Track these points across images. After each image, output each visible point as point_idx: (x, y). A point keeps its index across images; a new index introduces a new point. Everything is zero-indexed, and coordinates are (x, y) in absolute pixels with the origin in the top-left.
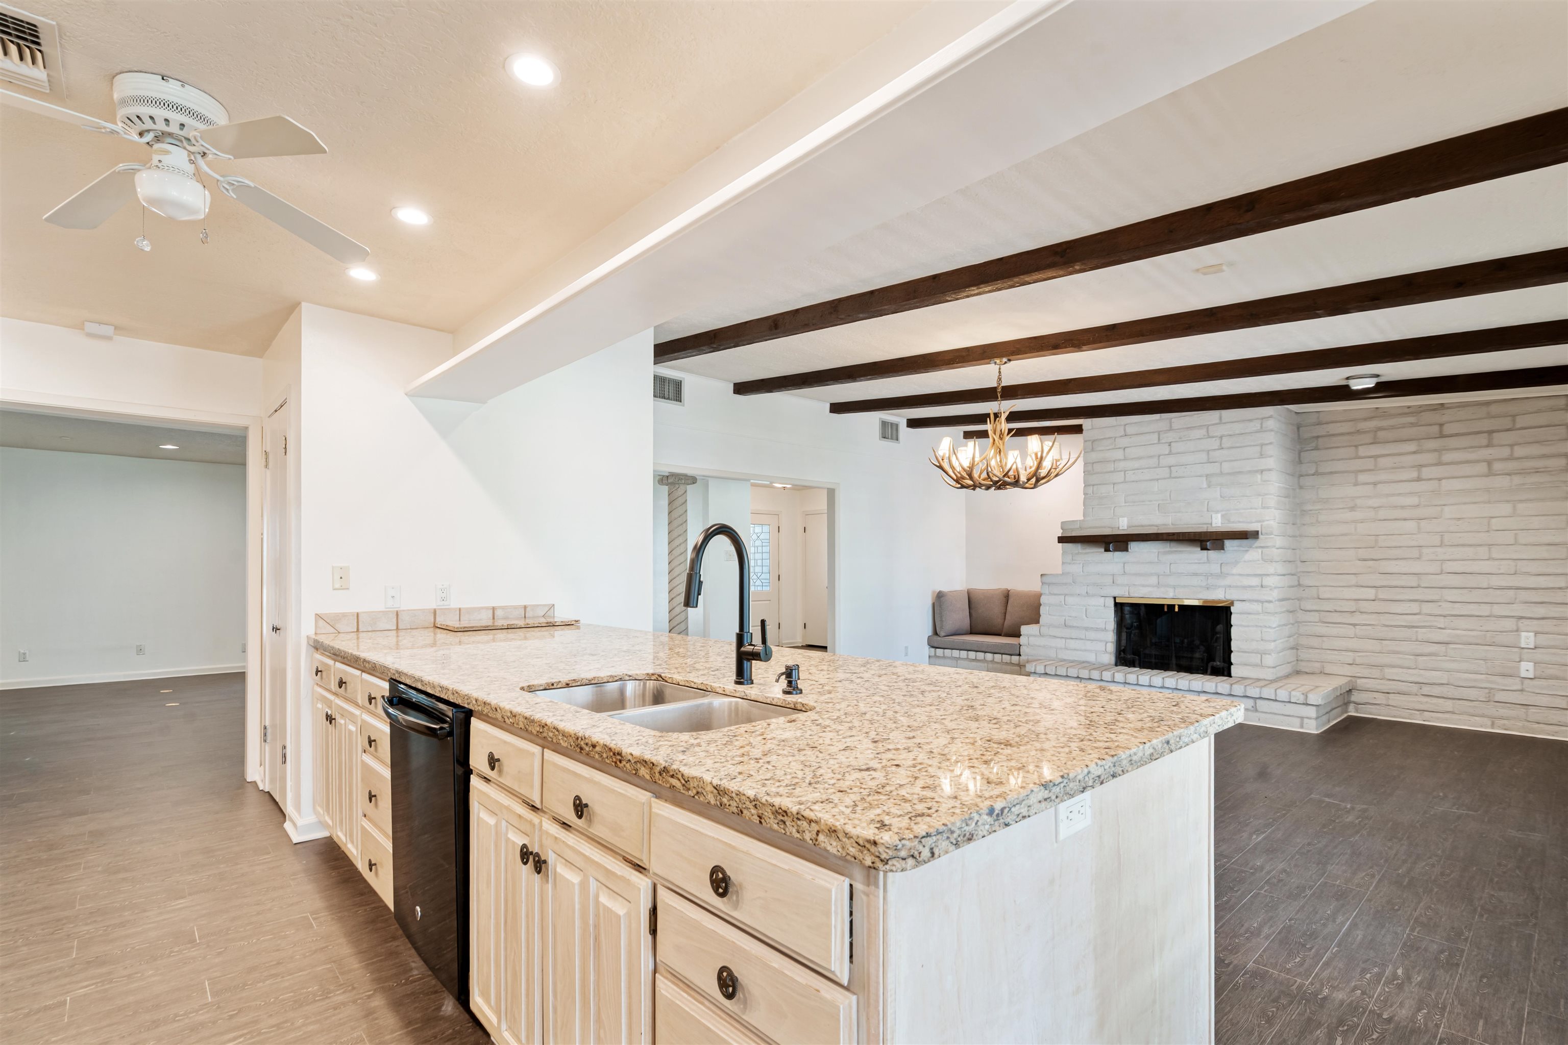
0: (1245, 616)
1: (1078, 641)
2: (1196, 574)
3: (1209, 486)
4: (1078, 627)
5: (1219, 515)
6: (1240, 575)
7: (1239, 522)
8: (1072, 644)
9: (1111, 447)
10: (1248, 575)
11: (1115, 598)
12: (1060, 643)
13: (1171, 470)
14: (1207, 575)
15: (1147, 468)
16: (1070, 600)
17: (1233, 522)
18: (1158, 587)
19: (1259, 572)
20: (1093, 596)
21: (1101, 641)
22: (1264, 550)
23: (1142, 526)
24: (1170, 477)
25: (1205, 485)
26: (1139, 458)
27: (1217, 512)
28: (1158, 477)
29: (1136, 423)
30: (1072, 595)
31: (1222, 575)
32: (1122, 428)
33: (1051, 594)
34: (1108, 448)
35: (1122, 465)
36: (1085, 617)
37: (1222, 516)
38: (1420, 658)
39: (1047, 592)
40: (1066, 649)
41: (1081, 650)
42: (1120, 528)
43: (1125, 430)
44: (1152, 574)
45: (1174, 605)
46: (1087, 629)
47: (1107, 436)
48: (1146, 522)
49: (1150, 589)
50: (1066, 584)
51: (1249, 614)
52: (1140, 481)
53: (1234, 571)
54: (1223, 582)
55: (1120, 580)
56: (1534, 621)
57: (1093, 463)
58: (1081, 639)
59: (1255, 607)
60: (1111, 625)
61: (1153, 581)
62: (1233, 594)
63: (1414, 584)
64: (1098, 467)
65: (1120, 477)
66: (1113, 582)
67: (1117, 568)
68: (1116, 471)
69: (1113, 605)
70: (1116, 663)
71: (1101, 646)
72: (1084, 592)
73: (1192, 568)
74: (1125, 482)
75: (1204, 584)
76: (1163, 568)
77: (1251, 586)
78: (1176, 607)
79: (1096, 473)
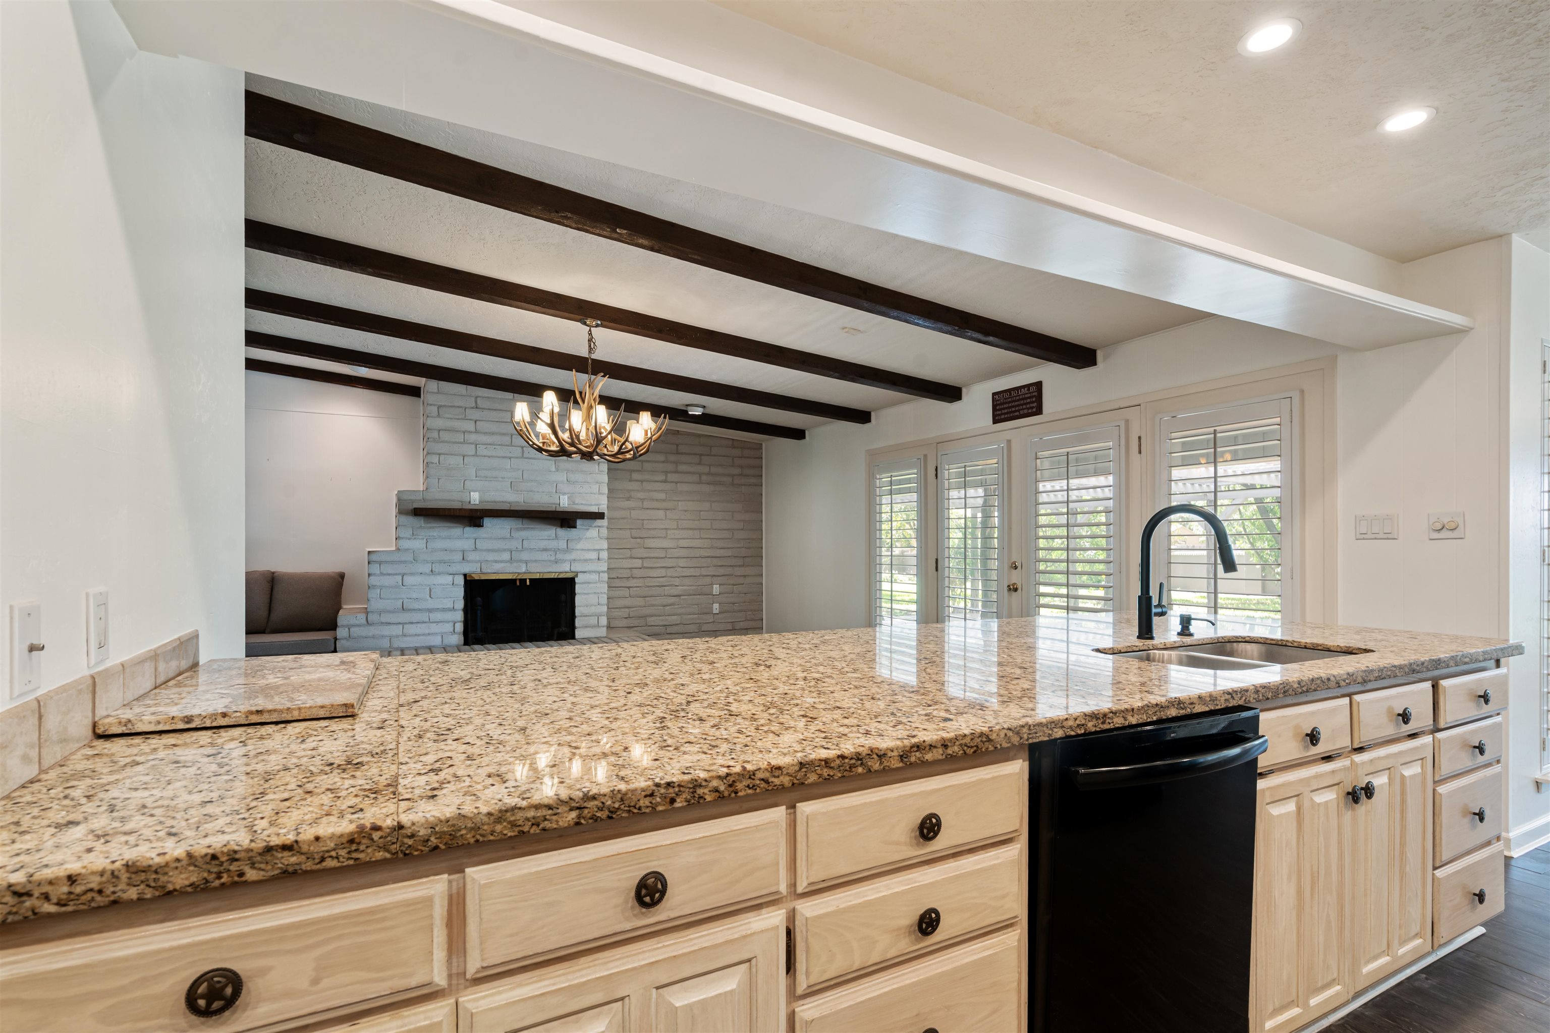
0: (586, 585)
1: (419, 625)
2: (545, 550)
3: (557, 470)
4: (420, 610)
5: (566, 497)
7: (582, 504)
9: (460, 417)
10: (589, 550)
11: (465, 575)
12: (397, 630)
13: (523, 451)
14: (556, 551)
15: (499, 445)
16: (408, 580)
17: (577, 504)
18: (511, 563)
19: (597, 547)
20: (439, 574)
21: (448, 622)
22: (600, 529)
23: (495, 502)
24: (522, 457)
25: (553, 469)
26: (493, 434)
27: (564, 494)
28: (511, 455)
29: (488, 398)
30: (412, 574)
31: (568, 550)
32: (473, 399)
33: (382, 574)
34: (457, 417)
35: (473, 437)
36: (428, 597)
37: (568, 498)
39: (378, 572)
40: (404, 635)
41: (424, 635)
42: (472, 503)
43: (476, 402)
44: (504, 550)
45: (526, 579)
46: (430, 611)
47: (456, 404)
48: (498, 499)
49: (502, 565)
50: (405, 562)
51: (589, 583)
52: (492, 456)
53: (579, 546)
54: (569, 557)
55: (471, 556)
56: (719, 578)
57: (439, 431)
58: (424, 622)
59: (594, 577)
60: (461, 604)
61: (506, 556)
62: (577, 567)
63: (663, 556)
64: (445, 436)
65: (470, 449)
66: (463, 559)
67: (467, 544)
68: (464, 442)
69: (462, 582)
70: (467, 642)
71: (448, 627)
72: (428, 570)
73: (543, 544)
74: (476, 455)
75: (553, 558)
76: (516, 544)
77: (590, 560)
78: (528, 581)
79: (443, 442)
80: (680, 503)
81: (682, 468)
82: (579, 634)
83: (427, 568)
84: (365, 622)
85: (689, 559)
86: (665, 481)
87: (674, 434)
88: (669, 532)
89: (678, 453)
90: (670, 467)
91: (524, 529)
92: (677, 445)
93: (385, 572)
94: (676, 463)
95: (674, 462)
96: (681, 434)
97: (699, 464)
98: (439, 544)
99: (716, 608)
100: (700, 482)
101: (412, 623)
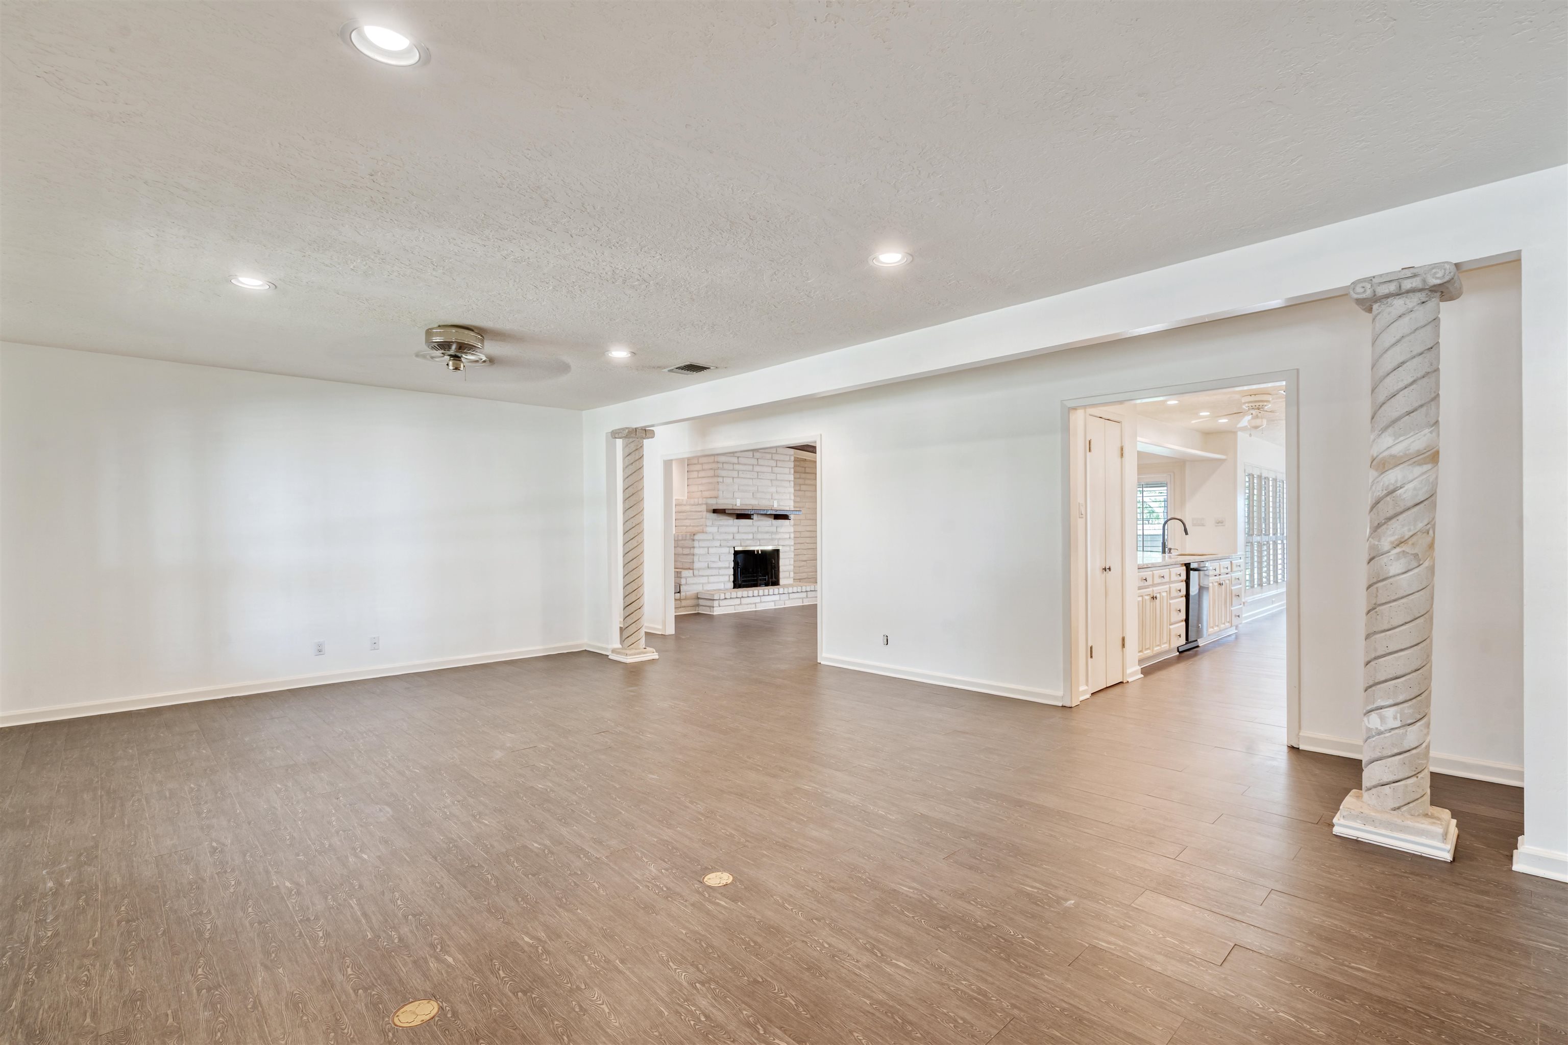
0: (784, 554)
1: (715, 577)
2: (767, 532)
3: (772, 486)
4: (716, 568)
5: (777, 502)
6: (783, 533)
7: (783, 506)
8: (712, 579)
9: (732, 455)
10: (786, 534)
11: (734, 548)
12: (706, 580)
14: (772, 533)
15: (748, 471)
16: (711, 550)
17: (780, 506)
18: (753, 541)
19: (788, 532)
20: (724, 547)
21: (726, 575)
23: (746, 505)
24: (758, 478)
25: (770, 485)
26: (745, 464)
27: (775, 499)
28: (752, 477)
30: (712, 547)
31: (777, 533)
33: (700, 547)
34: (730, 455)
35: (737, 467)
36: (719, 560)
38: (801, 568)
39: (698, 546)
40: (709, 583)
41: (719, 582)
42: (737, 505)
44: (750, 533)
45: (759, 551)
46: (720, 568)
48: (748, 503)
49: (750, 542)
50: (709, 540)
51: (785, 552)
52: (745, 478)
53: (782, 531)
54: (778, 536)
55: (737, 536)
57: (723, 463)
58: (717, 575)
59: (788, 548)
60: (732, 565)
61: (751, 536)
62: (781, 543)
64: (726, 466)
65: (735, 474)
66: (733, 538)
67: (735, 529)
68: (733, 470)
69: (733, 552)
70: (734, 587)
71: (726, 578)
72: (718, 545)
73: (767, 529)
74: (738, 477)
75: (770, 537)
76: (755, 529)
77: (786, 538)
79: (725, 470)
80: (807, 504)
82: (782, 582)
83: (718, 544)
84: (692, 575)
87: (803, 461)
88: (802, 521)
91: (759, 520)
92: (805, 468)
93: (701, 546)
94: (805, 479)
96: (807, 461)
98: (722, 530)
101: (712, 576)
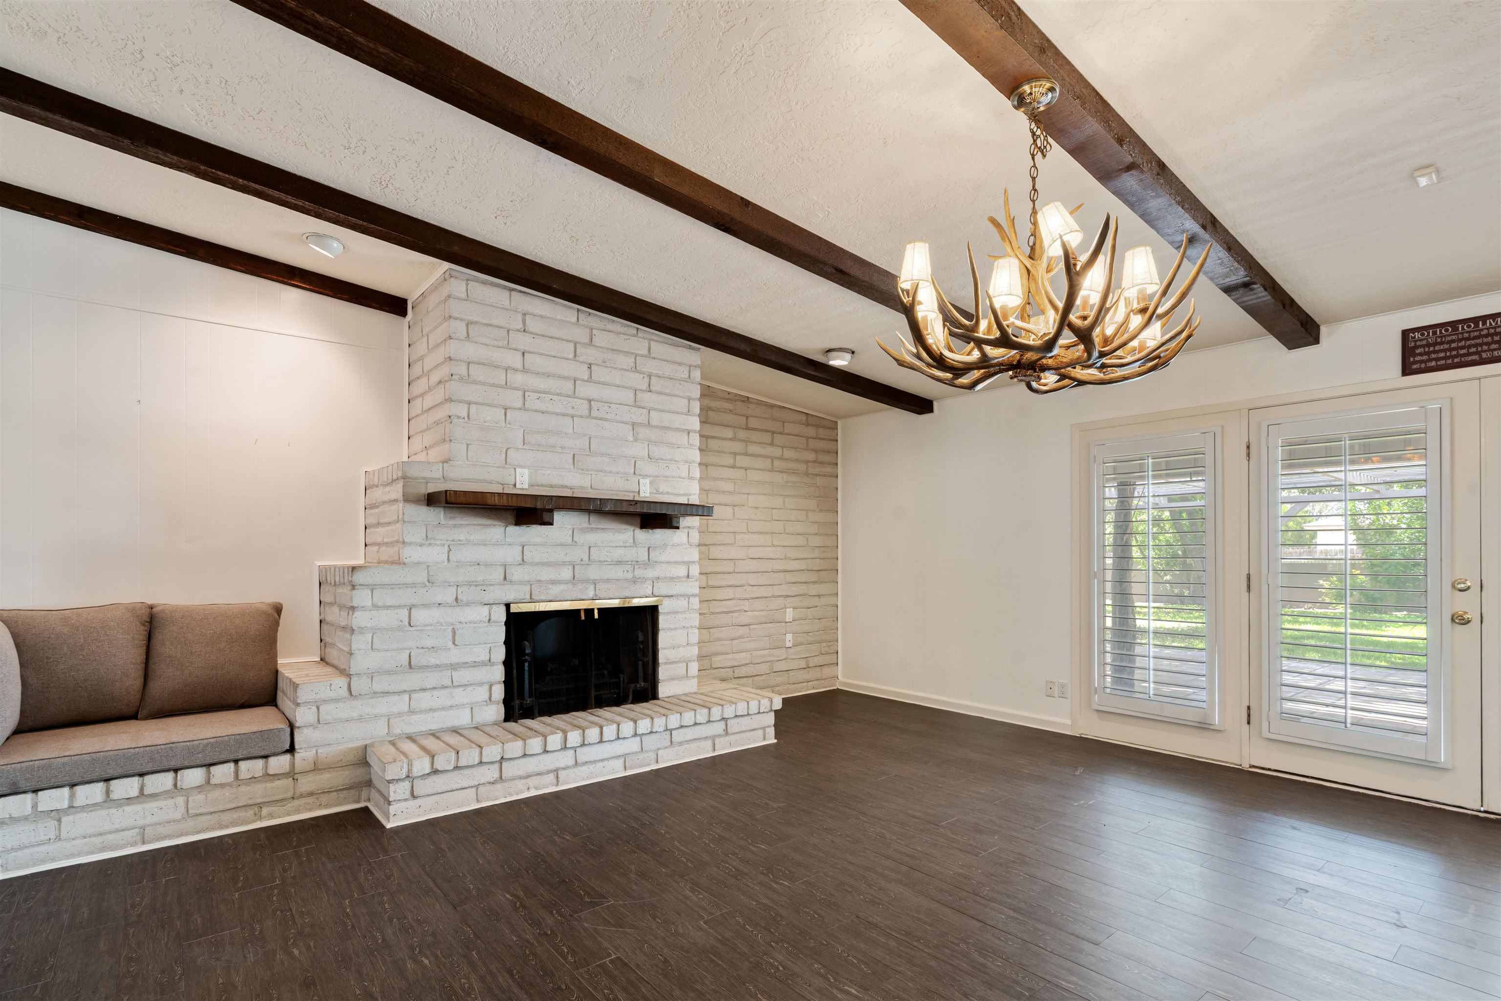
0: (673, 616)
1: (436, 693)
2: (619, 563)
3: (636, 440)
4: (437, 666)
5: (647, 481)
6: (669, 563)
7: (668, 493)
8: (424, 700)
9: (500, 344)
10: (676, 563)
11: (508, 606)
12: (400, 704)
13: (590, 406)
14: (635, 564)
15: (558, 394)
16: (420, 616)
17: (662, 493)
18: (574, 584)
19: (686, 559)
20: (468, 604)
21: (481, 684)
22: (690, 531)
23: (551, 486)
24: (589, 416)
25: (631, 438)
26: (546, 375)
27: (645, 476)
28: (572, 412)
29: (541, 316)
30: (425, 606)
31: (649, 563)
32: (520, 317)
33: (375, 607)
34: (496, 343)
35: (519, 379)
36: (450, 644)
37: (651, 483)
39: (369, 603)
40: (411, 712)
41: (444, 709)
42: (518, 486)
43: (524, 322)
44: (564, 564)
45: (593, 610)
46: (454, 667)
47: (495, 322)
48: (556, 481)
49: (561, 587)
50: (413, 585)
51: (676, 613)
52: (548, 412)
53: (663, 558)
54: (650, 573)
55: (517, 574)
56: (792, 599)
57: (469, 363)
58: (444, 687)
59: (682, 603)
60: (500, 654)
61: (566, 573)
62: (663, 588)
63: (731, 570)
64: (477, 373)
65: (515, 399)
66: (505, 578)
67: (512, 554)
68: (506, 386)
69: (503, 618)
70: (509, 717)
71: (481, 694)
72: (450, 599)
73: (618, 554)
74: (523, 408)
75: (630, 576)
76: (580, 554)
77: (678, 577)
78: (596, 612)
79: (475, 382)
81: (752, 449)
82: (663, 690)
83: (448, 596)
84: (346, 694)
85: (759, 574)
86: (733, 467)
87: (743, 401)
88: (738, 536)
89: (747, 428)
90: (738, 447)
91: (592, 530)
93: (380, 604)
94: (746, 441)
95: (743, 441)
96: (751, 403)
97: (770, 445)
98: (468, 554)
99: (789, 639)
100: (772, 470)
101: (424, 690)
